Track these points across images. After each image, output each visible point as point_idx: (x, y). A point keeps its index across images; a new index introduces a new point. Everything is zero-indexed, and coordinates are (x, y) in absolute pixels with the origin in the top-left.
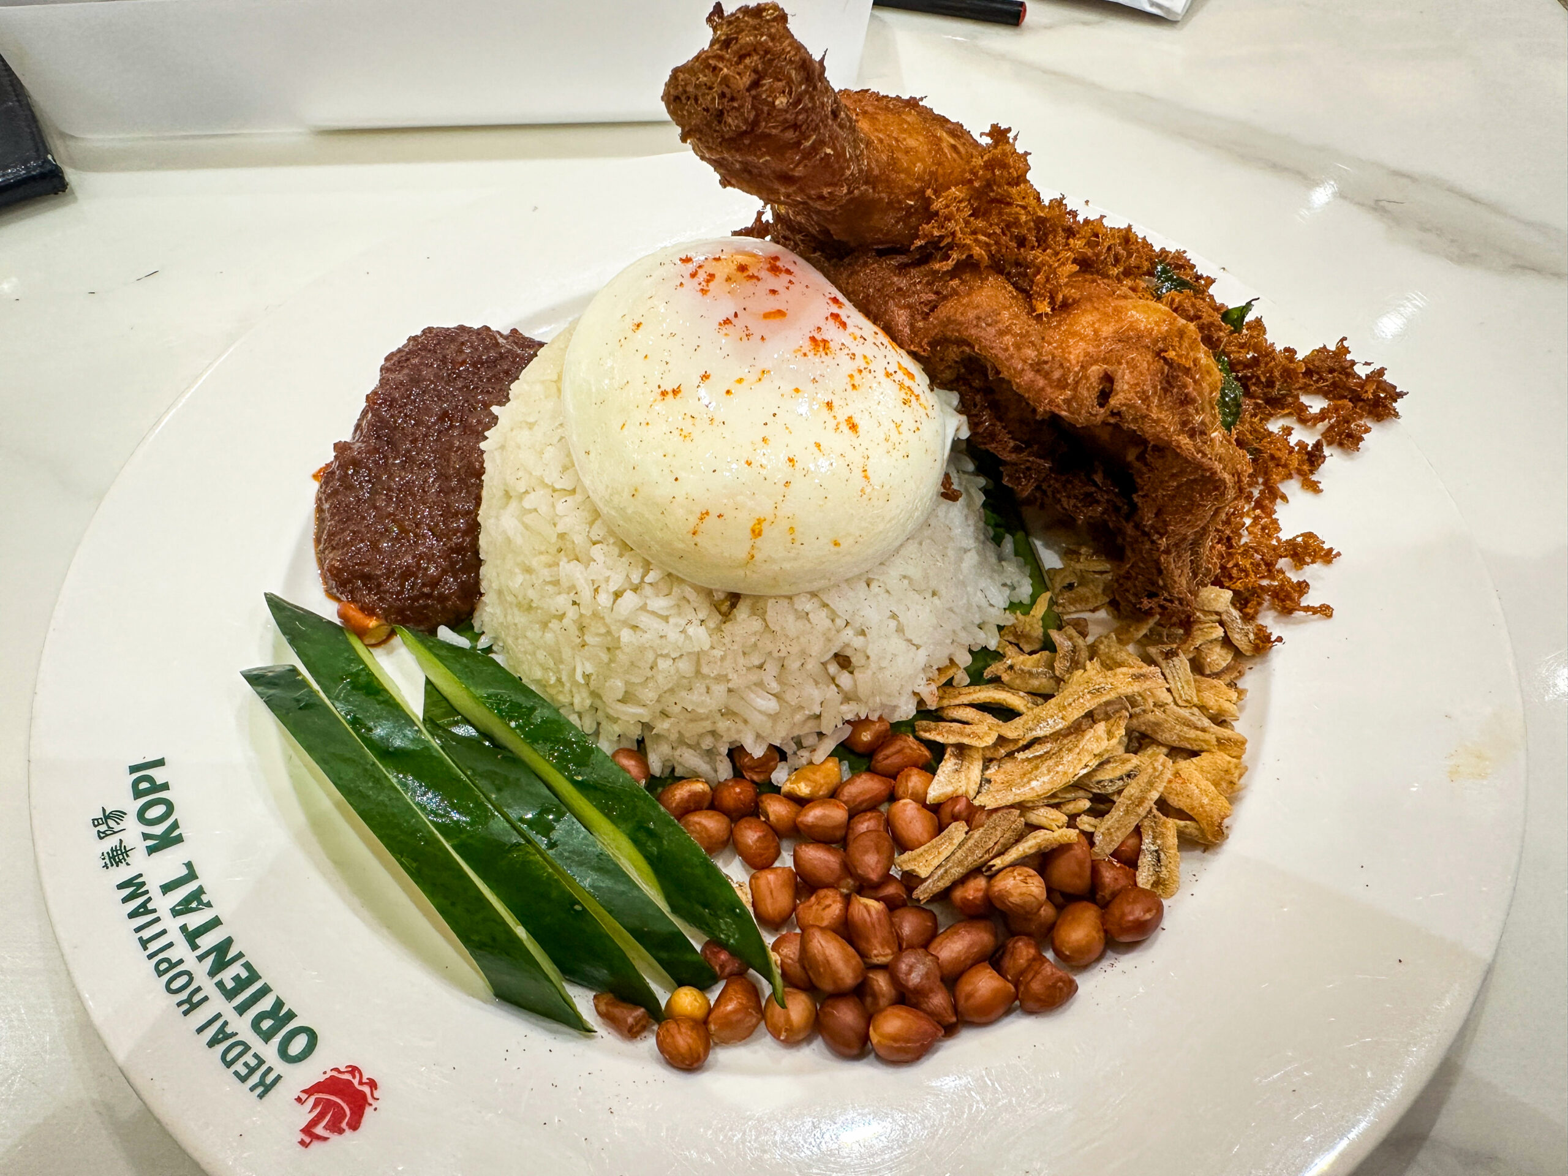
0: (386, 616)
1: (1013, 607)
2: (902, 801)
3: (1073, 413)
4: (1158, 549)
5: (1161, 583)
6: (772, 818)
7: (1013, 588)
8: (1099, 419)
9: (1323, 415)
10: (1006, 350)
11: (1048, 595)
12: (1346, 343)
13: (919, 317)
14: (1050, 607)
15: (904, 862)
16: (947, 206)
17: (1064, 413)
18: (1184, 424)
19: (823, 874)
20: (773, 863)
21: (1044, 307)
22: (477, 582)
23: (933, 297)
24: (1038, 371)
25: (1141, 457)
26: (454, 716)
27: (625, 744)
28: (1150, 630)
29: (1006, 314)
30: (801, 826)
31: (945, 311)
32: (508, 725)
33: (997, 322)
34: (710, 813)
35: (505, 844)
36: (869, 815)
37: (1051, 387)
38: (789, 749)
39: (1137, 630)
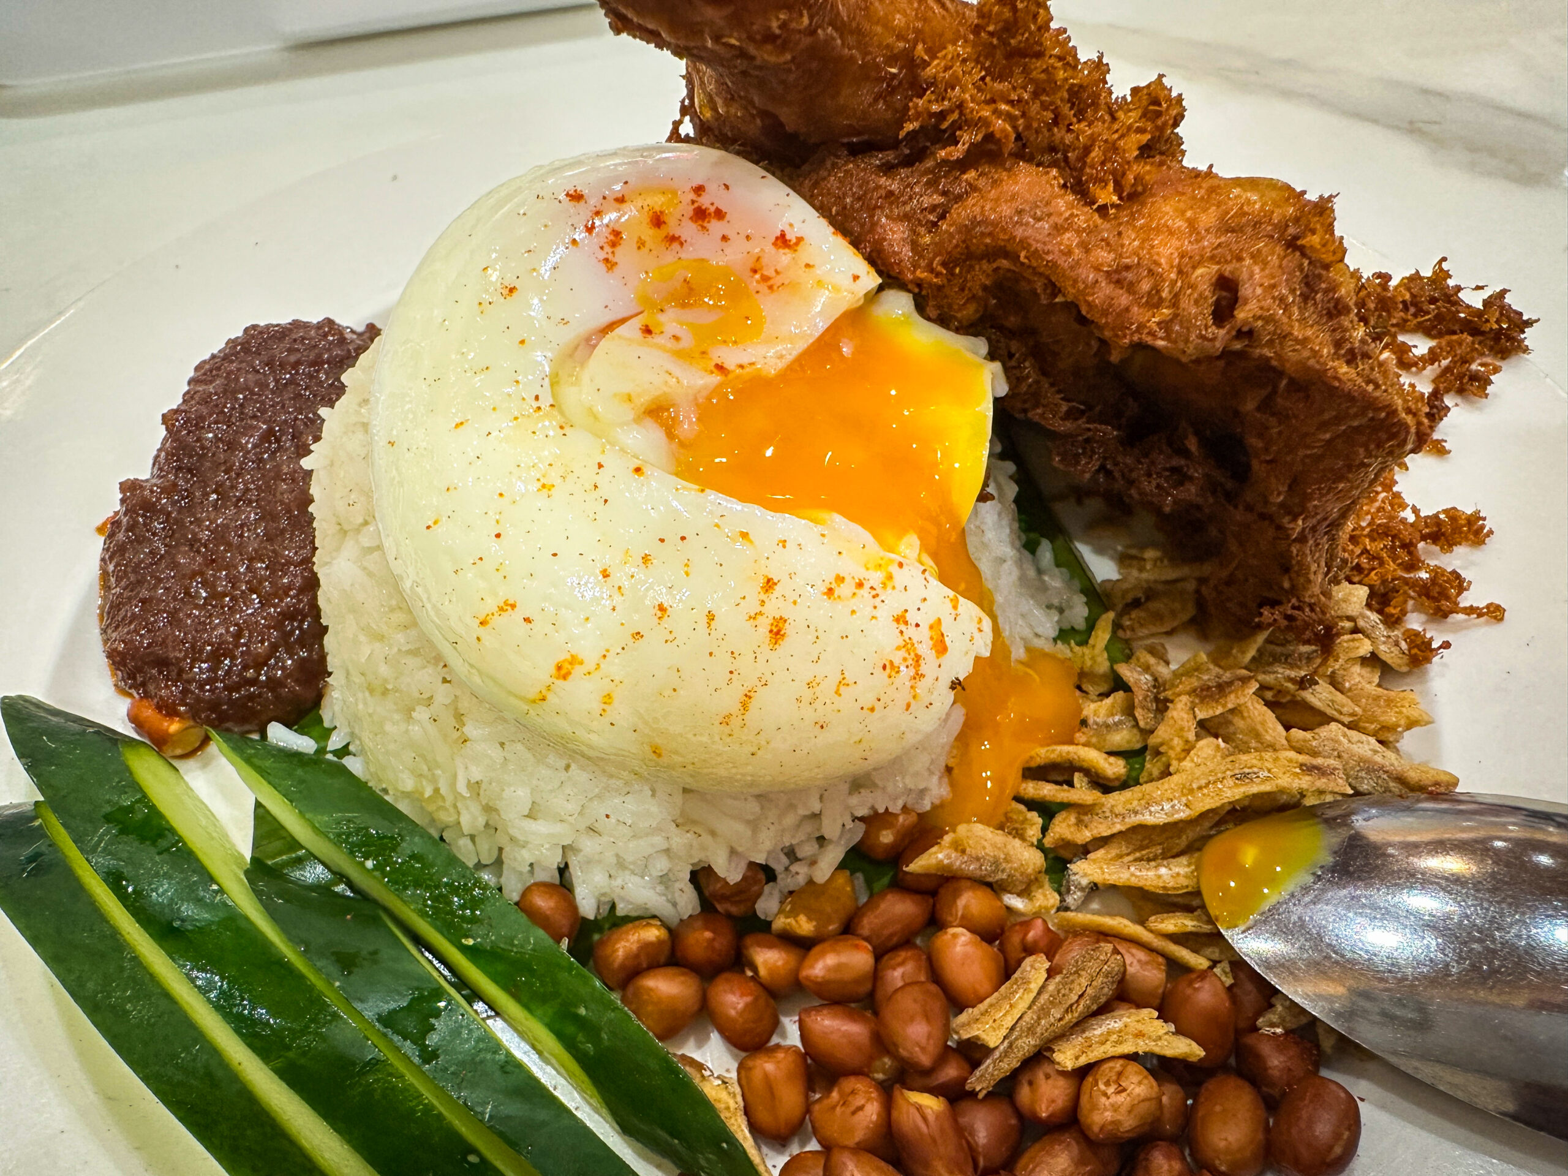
0: (194, 714)
1: (1064, 634)
2: (951, 931)
3: (1175, 342)
4: (1288, 537)
5: (1286, 585)
6: (763, 972)
7: (1061, 611)
8: (1219, 345)
9: (1432, 357)
10: (1069, 253)
11: (1111, 615)
12: (1445, 266)
13: (922, 230)
14: (1114, 632)
15: (963, 1025)
16: (947, 69)
17: (1161, 343)
18: (1338, 344)
19: (845, 1054)
20: (768, 1040)
21: (1107, 196)
22: (323, 658)
23: (938, 199)
24: (1119, 283)
25: (1266, 405)
26: (295, 851)
27: (542, 876)
28: (1259, 650)
29: (1061, 203)
30: (804, 981)
31: (961, 213)
32: (362, 864)
33: (1050, 215)
34: (671, 971)
35: (354, 1064)
36: (903, 954)
37: (1139, 307)
38: (779, 865)
39: (1243, 653)
